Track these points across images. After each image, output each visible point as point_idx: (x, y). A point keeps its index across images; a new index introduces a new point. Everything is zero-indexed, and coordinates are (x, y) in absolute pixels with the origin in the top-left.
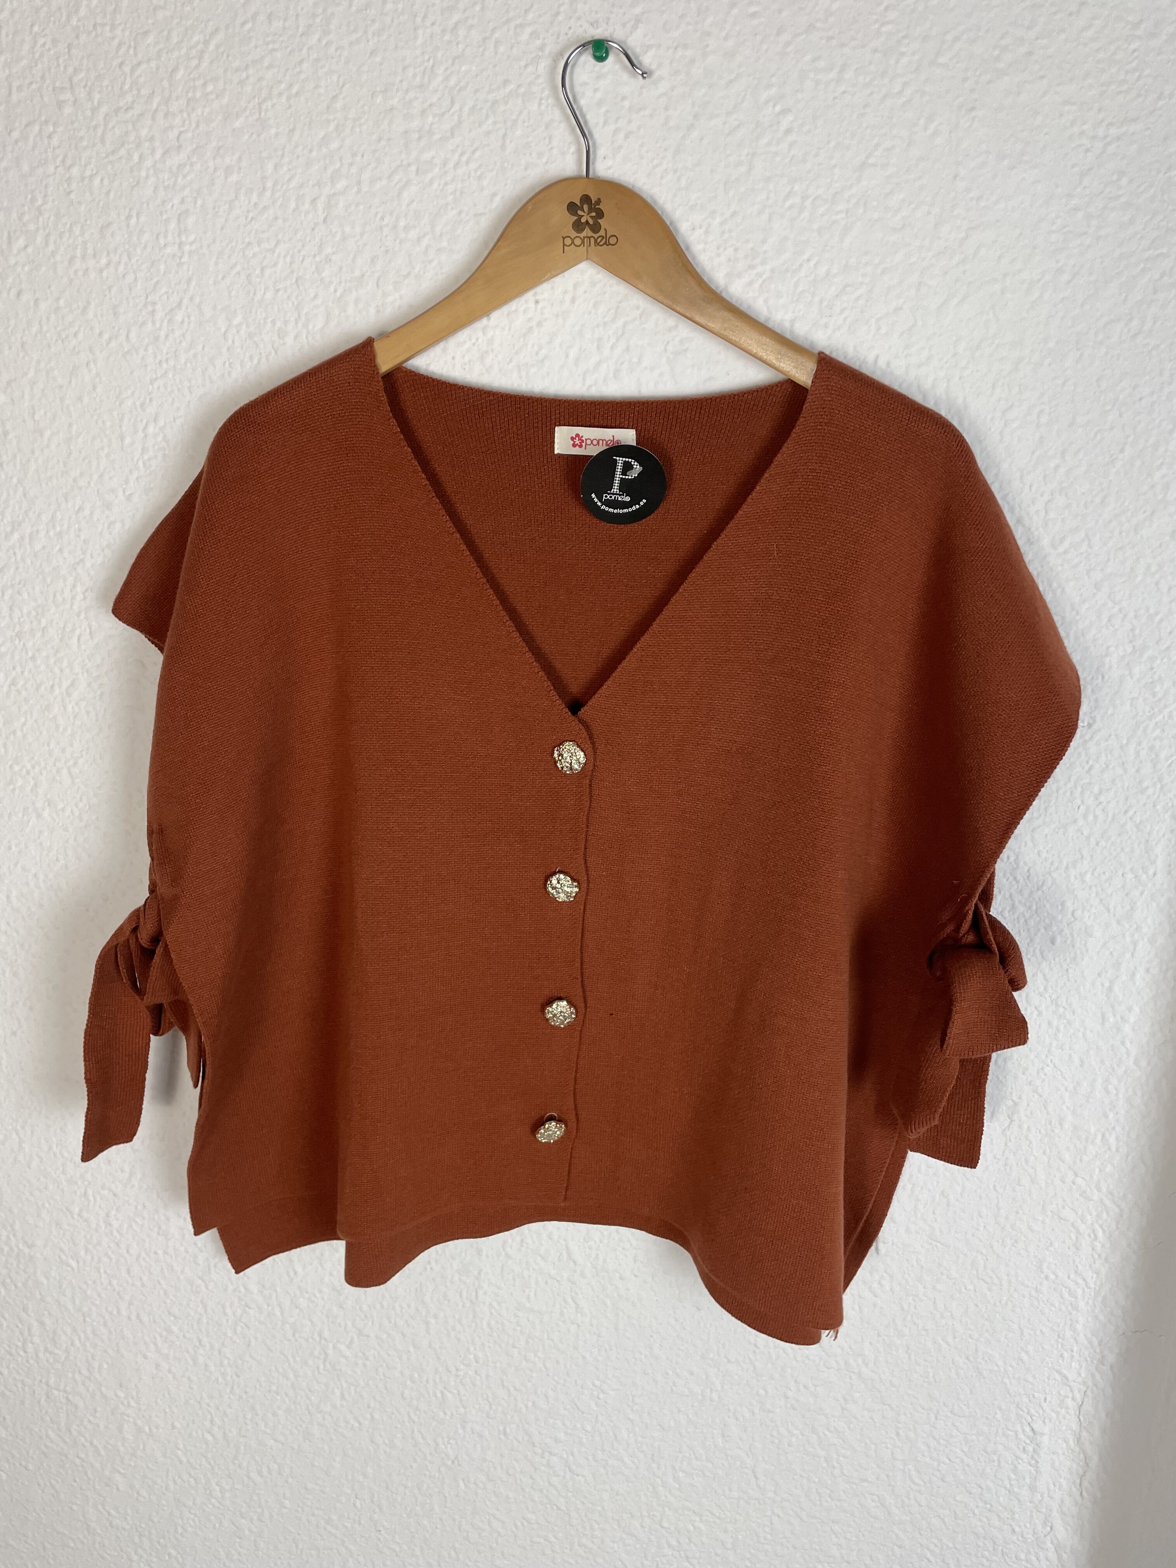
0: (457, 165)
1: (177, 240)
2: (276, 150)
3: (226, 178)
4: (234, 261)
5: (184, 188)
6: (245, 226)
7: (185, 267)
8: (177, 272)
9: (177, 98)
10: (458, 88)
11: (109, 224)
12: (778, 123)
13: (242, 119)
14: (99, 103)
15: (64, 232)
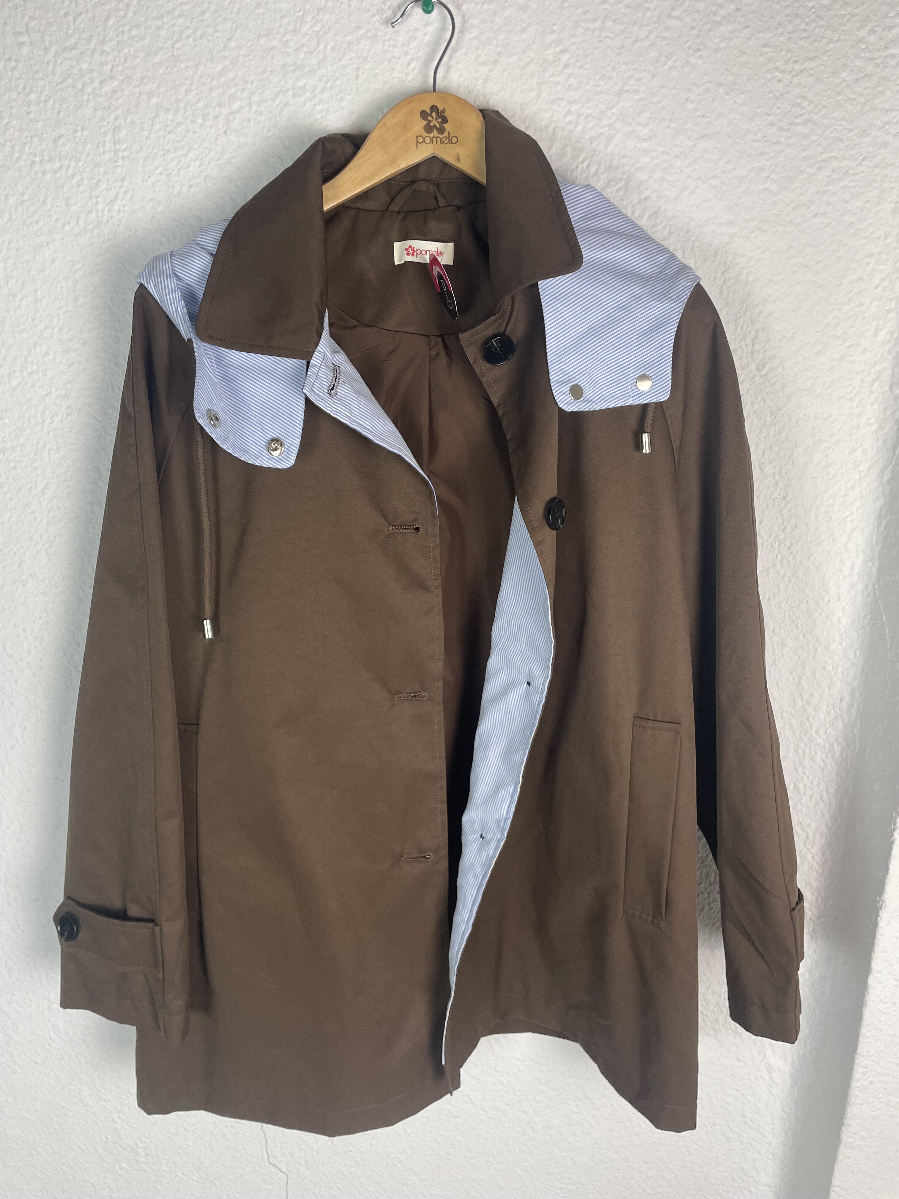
0: (322, 91)
1: (113, 148)
2: (186, 79)
3: (149, 100)
4: (157, 164)
5: (117, 108)
6: (165, 137)
7: (120, 169)
8: (114, 173)
9: (110, 40)
10: (322, 32)
11: (61, 136)
12: (559, 59)
13: (159, 56)
14: (50, 43)
15: (26, 143)
